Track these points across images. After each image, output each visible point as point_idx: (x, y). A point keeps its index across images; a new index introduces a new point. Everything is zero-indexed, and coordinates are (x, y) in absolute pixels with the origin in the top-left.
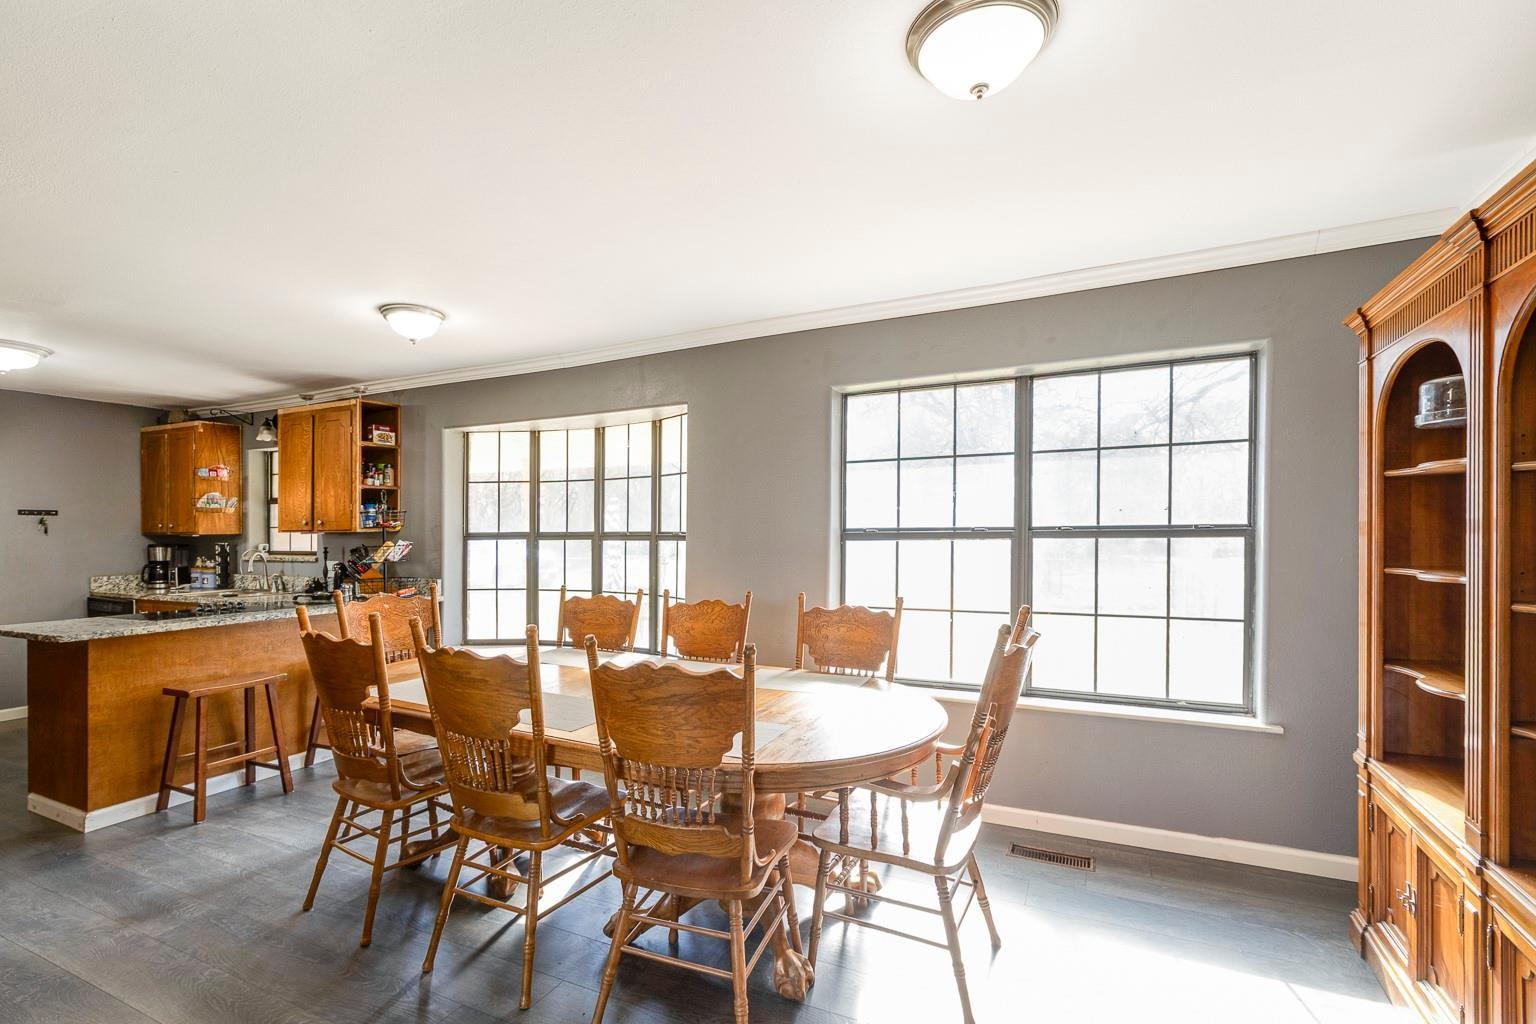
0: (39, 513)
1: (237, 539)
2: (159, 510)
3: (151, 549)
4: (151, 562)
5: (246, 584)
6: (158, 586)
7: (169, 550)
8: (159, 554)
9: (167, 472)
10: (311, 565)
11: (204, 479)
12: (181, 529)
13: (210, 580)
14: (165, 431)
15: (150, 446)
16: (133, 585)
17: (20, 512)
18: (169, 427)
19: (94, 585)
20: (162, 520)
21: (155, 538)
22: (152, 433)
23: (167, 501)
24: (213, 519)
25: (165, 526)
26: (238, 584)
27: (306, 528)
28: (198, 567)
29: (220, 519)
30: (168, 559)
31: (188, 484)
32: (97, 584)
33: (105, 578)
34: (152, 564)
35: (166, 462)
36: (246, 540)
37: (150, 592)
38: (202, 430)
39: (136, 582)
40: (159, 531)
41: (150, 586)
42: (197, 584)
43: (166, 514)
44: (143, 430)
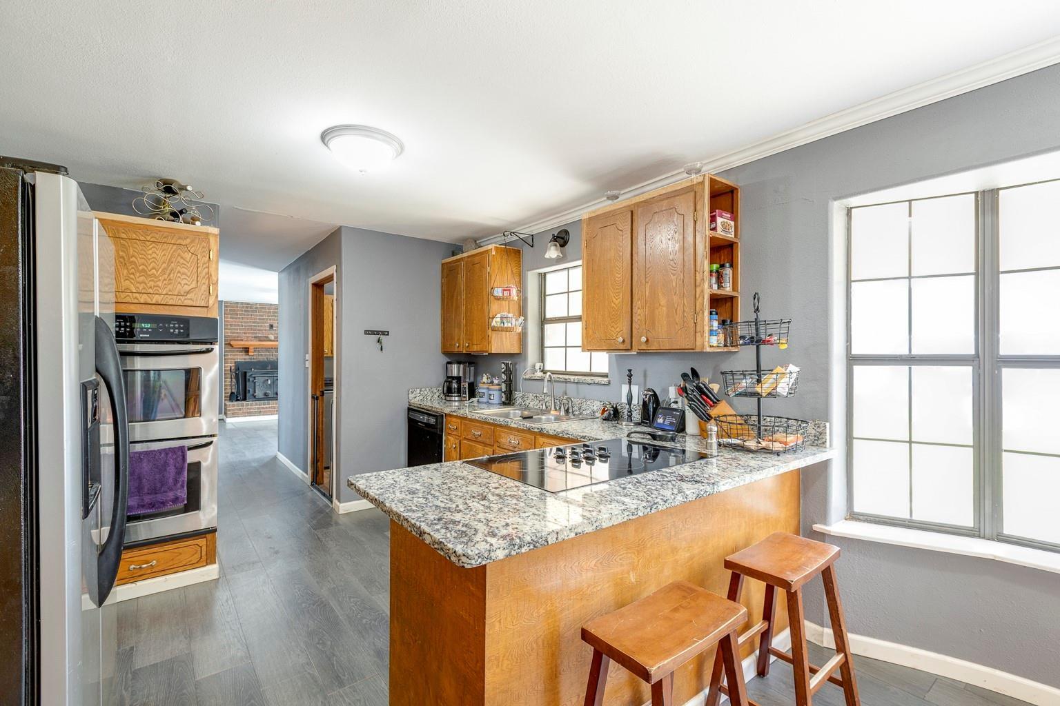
0: (377, 333)
1: (518, 356)
2: (456, 330)
3: (449, 365)
4: (448, 377)
5: (527, 402)
6: (453, 399)
7: (462, 366)
8: (455, 370)
9: (464, 297)
10: (603, 387)
11: (498, 299)
12: (475, 348)
13: (496, 397)
14: (462, 259)
15: (449, 274)
16: (436, 396)
17: (367, 333)
18: (465, 255)
19: (411, 396)
20: (459, 339)
21: (454, 357)
22: (450, 263)
23: (464, 322)
24: (501, 338)
25: (461, 346)
26: (519, 401)
27: (622, 347)
28: (484, 383)
29: (506, 338)
30: (461, 375)
31: (483, 305)
32: (413, 396)
33: (418, 391)
34: (450, 378)
35: (463, 287)
36: (525, 359)
37: (448, 403)
38: (494, 253)
39: (438, 394)
40: (456, 350)
41: (448, 398)
42: (484, 399)
43: (463, 335)
44: (443, 261)
